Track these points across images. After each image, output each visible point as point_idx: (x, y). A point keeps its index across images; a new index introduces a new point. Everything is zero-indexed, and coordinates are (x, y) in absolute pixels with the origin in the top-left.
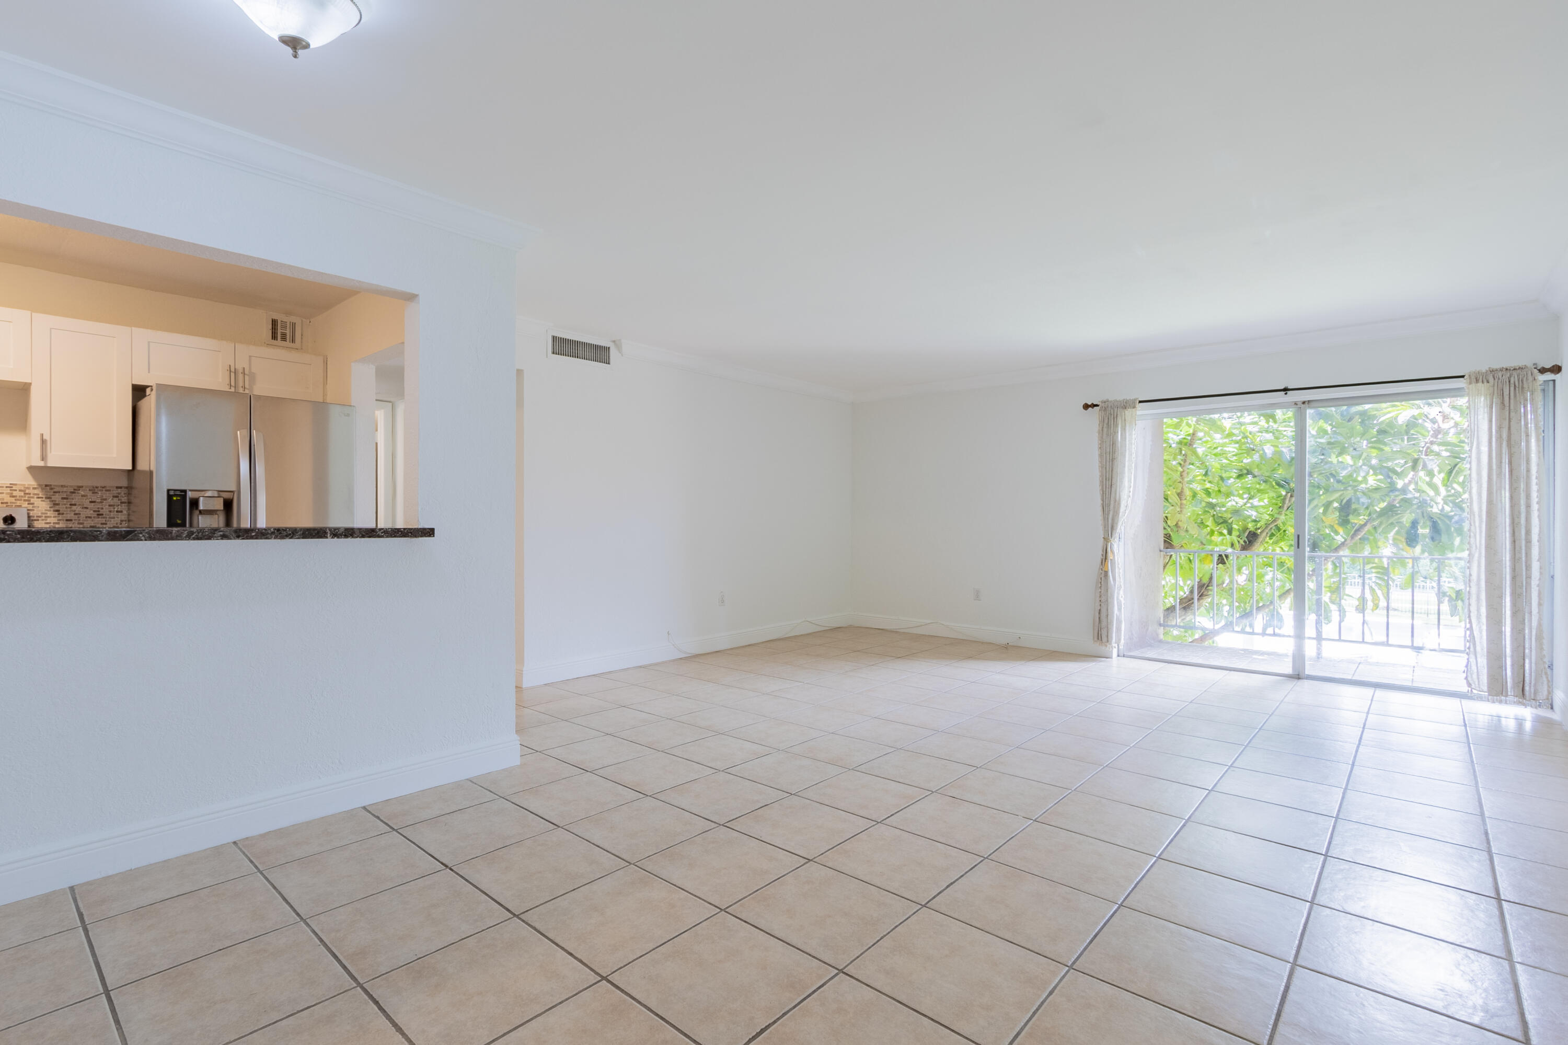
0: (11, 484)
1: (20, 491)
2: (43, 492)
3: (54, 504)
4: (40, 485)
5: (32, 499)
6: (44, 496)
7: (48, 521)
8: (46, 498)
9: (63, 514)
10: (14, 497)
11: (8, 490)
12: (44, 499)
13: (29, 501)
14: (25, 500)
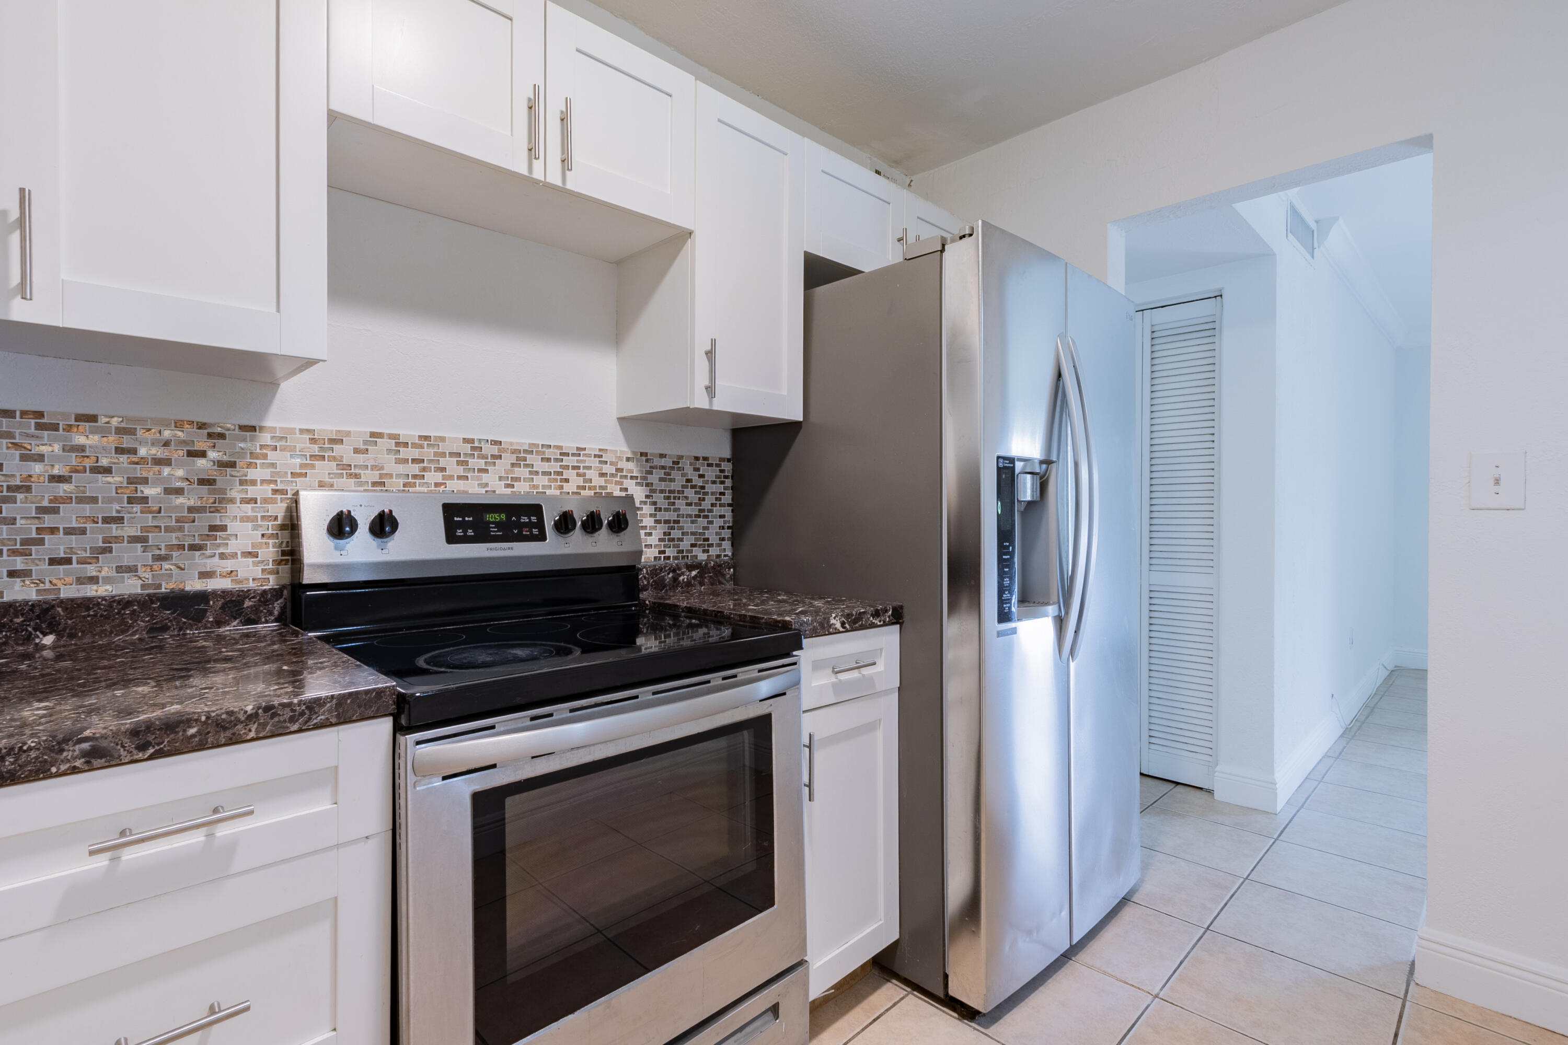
1: (611, 464)
2: (638, 465)
3: (651, 491)
5: (625, 481)
6: (639, 476)
8: (641, 478)
9: (660, 510)
10: (603, 475)
11: (597, 462)
12: (639, 481)
13: (622, 484)
14: (616, 483)
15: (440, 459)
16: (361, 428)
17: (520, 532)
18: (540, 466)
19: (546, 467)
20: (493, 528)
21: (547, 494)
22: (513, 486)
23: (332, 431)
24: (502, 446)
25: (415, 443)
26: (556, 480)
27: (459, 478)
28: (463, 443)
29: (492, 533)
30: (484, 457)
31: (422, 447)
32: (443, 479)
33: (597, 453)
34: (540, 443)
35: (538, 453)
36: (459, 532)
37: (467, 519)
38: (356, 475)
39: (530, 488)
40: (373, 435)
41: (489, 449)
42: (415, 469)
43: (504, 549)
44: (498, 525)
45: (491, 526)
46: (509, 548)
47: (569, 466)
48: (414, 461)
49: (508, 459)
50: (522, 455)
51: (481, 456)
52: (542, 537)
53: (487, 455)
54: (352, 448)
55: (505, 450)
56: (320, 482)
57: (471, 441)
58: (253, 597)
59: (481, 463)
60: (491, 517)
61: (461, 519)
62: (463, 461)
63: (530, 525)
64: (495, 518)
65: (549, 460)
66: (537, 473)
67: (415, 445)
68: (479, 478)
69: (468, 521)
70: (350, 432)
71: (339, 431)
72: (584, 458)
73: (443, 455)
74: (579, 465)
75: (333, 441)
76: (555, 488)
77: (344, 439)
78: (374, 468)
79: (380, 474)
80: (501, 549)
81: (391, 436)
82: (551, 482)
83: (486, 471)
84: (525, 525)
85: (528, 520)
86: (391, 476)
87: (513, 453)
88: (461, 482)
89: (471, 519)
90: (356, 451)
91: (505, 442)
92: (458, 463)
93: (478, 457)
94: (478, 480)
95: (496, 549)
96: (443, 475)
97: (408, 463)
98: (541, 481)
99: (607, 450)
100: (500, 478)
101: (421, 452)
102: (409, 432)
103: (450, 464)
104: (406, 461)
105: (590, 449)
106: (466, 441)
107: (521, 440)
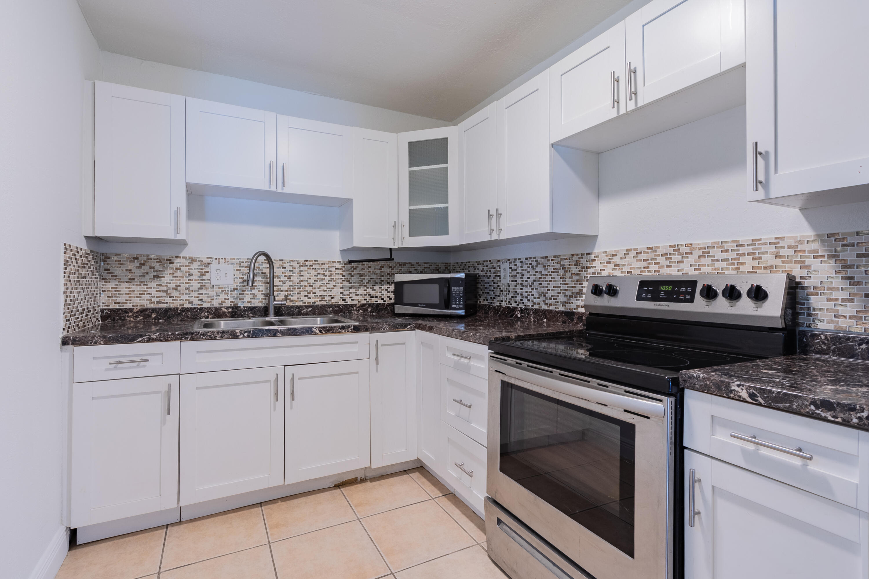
0: (776, 238)
1: (789, 247)
2: (824, 246)
3: (844, 267)
4: (818, 236)
5: (807, 260)
6: (826, 254)
7: (833, 297)
8: (829, 256)
9: (859, 284)
10: (780, 257)
11: (772, 248)
12: (826, 259)
13: (803, 262)
14: (796, 262)
15: (657, 258)
16: (623, 248)
17: (678, 297)
18: (719, 255)
19: (725, 256)
20: (662, 294)
21: (726, 273)
22: (700, 270)
23: (613, 251)
24: (693, 247)
25: (645, 252)
26: (734, 264)
27: (667, 267)
28: (669, 248)
29: (661, 297)
30: (681, 254)
31: (648, 253)
32: (658, 268)
33: (774, 241)
34: (720, 241)
35: (718, 247)
36: (644, 295)
37: (650, 288)
38: (621, 269)
39: (712, 270)
40: (628, 250)
41: (683, 250)
42: (645, 264)
43: (664, 306)
44: (666, 292)
45: (662, 292)
46: (667, 306)
47: (745, 253)
48: (645, 260)
49: (697, 253)
50: (707, 250)
51: (679, 254)
52: (691, 301)
53: (683, 253)
54: (620, 257)
55: (694, 249)
56: (609, 272)
57: (674, 246)
58: (585, 316)
59: (679, 258)
60: (663, 288)
61: (647, 289)
62: (669, 258)
63: (687, 293)
64: (666, 288)
65: (727, 251)
66: (718, 260)
67: (645, 253)
68: (678, 266)
69: (650, 289)
70: (619, 250)
71: (615, 251)
72: (760, 246)
73: (658, 255)
74: (755, 251)
75: (613, 255)
76: (732, 269)
77: (617, 253)
78: (628, 265)
79: (630, 268)
80: (662, 305)
81: (635, 250)
82: (729, 266)
83: (683, 262)
84: (683, 293)
85: (685, 290)
86: (634, 268)
87: (700, 250)
88: (668, 269)
89: (652, 289)
90: (622, 258)
91: (695, 244)
92: (666, 259)
93: (678, 255)
94: (678, 267)
95: (659, 305)
96: (658, 266)
97: (642, 261)
98: (720, 265)
99: (784, 237)
100: (691, 266)
101: (648, 255)
102: (642, 247)
103: (663, 261)
104: (641, 260)
105: (765, 239)
106: (670, 246)
107: (706, 241)
